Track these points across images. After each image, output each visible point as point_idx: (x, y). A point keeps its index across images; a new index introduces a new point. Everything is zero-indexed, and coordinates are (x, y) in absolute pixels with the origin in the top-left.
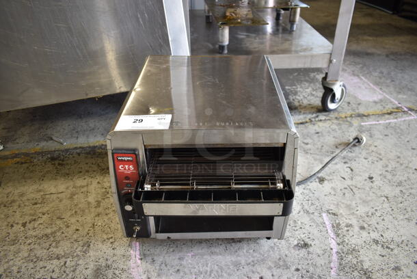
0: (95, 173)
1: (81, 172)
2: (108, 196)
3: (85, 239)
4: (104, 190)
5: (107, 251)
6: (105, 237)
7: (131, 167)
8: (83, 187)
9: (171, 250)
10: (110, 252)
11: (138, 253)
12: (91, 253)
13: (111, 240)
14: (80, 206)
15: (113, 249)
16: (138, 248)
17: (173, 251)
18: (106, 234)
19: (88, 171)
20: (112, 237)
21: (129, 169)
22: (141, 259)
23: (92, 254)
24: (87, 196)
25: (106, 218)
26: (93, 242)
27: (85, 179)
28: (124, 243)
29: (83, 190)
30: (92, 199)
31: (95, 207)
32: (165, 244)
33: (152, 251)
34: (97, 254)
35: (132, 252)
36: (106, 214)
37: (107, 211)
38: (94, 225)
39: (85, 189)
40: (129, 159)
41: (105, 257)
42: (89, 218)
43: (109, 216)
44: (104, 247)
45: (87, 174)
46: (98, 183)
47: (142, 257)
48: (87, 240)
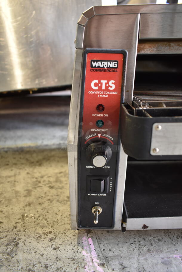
0: (23, 166)
1: (8, 165)
2: (40, 185)
3: (11, 235)
4: (35, 180)
5: (45, 253)
6: (41, 231)
7: (111, 83)
8: (10, 177)
9: (145, 249)
10: (50, 253)
11: (94, 255)
12: (21, 256)
13: (50, 236)
14: (5, 195)
15: (55, 249)
16: (93, 248)
17: (149, 251)
18: (42, 227)
19: (15, 164)
20: (50, 232)
21: (107, 89)
22: (103, 265)
23: (21, 258)
24: (14, 185)
25: (39, 208)
26: (23, 238)
27: (12, 170)
28: (71, 241)
29: (9, 180)
30: (20, 188)
31: (25, 196)
32: (132, 241)
33: (116, 250)
34: (30, 257)
35: (84, 252)
36: (40, 204)
37: (40, 200)
38: (23, 216)
39: (12, 179)
40: (112, 65)
41: (43, 262)
42: (16, 208)
43: (44, 206)
44: (40, 246)
45: (14, 166)
46: (28, 173)
47: (104, 261)
48: (13, 236)
